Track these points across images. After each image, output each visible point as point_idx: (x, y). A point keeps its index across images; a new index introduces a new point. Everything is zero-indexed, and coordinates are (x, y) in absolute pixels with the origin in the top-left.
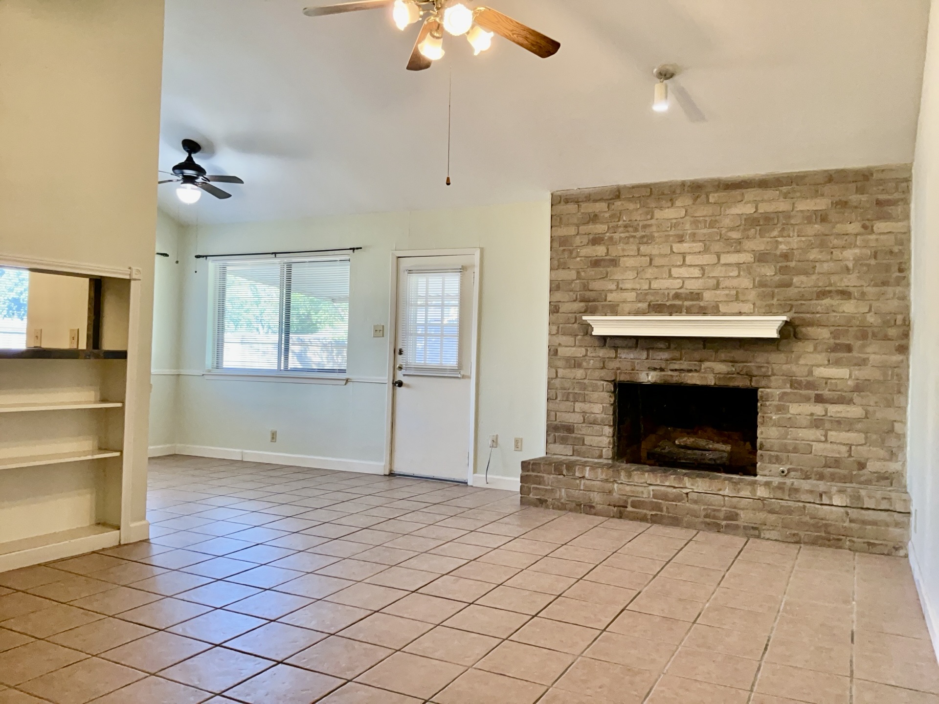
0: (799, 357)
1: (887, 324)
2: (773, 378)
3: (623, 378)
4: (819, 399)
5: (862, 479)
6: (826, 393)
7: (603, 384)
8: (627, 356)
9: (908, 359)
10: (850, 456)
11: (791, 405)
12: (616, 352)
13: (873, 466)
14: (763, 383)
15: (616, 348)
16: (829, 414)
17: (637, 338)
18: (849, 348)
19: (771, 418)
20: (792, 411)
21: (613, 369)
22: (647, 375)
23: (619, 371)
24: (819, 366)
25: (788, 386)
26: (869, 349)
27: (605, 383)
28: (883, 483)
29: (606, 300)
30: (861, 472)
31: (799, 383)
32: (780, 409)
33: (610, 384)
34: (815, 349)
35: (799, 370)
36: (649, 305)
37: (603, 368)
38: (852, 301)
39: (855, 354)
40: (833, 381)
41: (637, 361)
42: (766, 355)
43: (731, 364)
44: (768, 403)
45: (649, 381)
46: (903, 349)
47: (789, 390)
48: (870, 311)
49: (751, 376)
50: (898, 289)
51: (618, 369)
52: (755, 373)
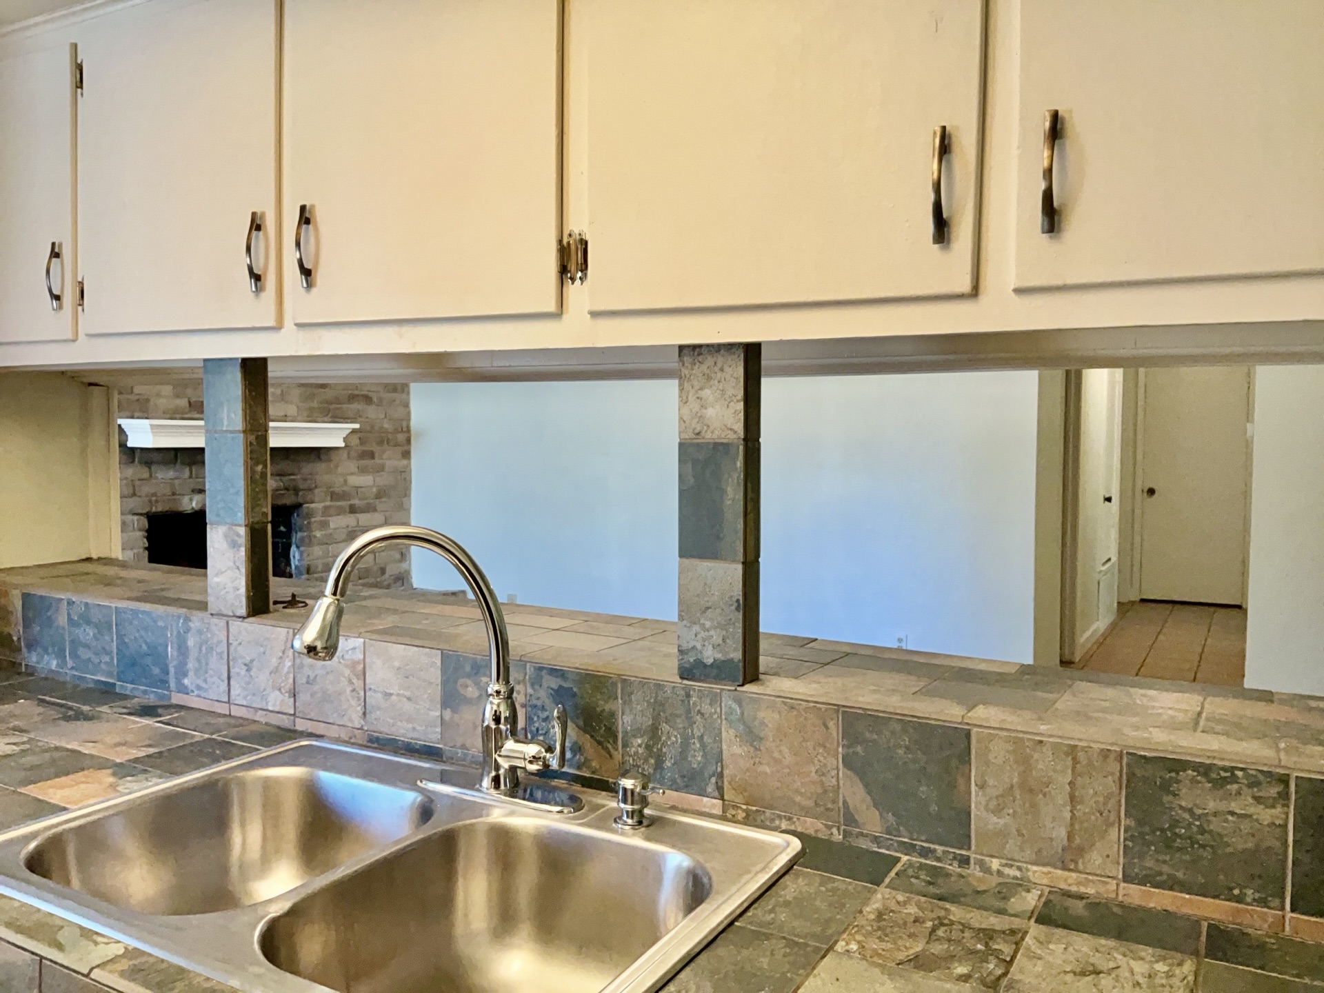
0: (337, 467)
1: (396, 431)
2: (316, 491)
3: (159, 508)
4: (353, 510)
5: (386, 583)
6: (356, 502)
7: (133, 521)
8: (165, 475)
9: (410, 464)
10: (375, 563)
11: (330, 518)
12: (150, 468)
13: (392, 570)
14: (308, 499)
15: (148, 464)
16: (360, 524)
17: (177, 451)
18: (371, 455)
19: (315, 537)
20: (332, 525)
21: (147, 496)
22: (191, 500)
23: (154, 499)
24: (352, 474)
25: (329, 498)
26: (385, 456)
27: (136, 518)
28: (399, 584)
29: (132, 393)
30: (383, 578)
31: (337, 494)
32: (324, 525)
33: (142, 518)
34: (349, 458)
35: (337, 481)
36: (190, 402)
37: (134, 494)
38: (373, 407)
39: (377, 461)
40: (363, 489)
41: (177, 482)
42: (310, 465)
43: (278, 478)
44: (313, 520)
45: (193, 508)
46: (407, 455)
47: (328, 503)
48: (386, 417)
49: (296, 490)
50: (404, 396)
51: (154, 494)
52: (301, 487)
